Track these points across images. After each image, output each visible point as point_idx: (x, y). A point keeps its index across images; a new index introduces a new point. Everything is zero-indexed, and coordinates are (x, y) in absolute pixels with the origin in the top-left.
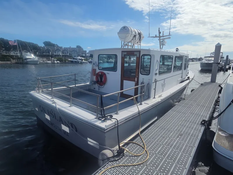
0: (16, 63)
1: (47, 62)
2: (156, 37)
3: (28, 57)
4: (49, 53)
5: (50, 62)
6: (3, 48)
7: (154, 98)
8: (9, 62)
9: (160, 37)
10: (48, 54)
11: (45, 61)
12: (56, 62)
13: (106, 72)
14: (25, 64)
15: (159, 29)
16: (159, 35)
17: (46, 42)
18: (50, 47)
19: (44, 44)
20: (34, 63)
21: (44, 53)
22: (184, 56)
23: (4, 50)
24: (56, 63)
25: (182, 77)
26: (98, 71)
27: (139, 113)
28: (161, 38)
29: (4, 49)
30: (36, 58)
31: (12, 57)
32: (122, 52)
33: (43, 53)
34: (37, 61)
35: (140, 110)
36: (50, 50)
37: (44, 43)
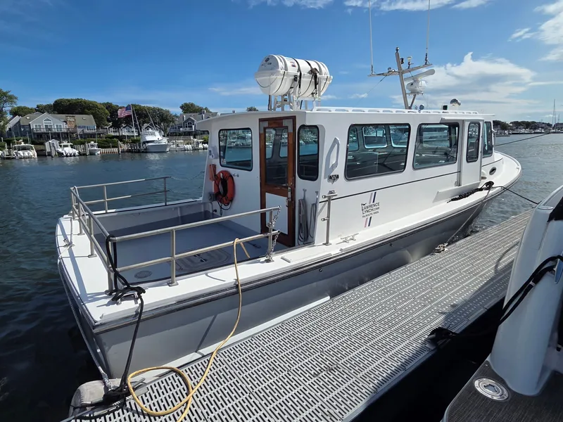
0: (129, 151)
1: (184, 148)
2: (390, 72)
3: (149, 138)
4: (191, 127)
5: (189, 147)
6: (109, 121)
7: (327, 243)
8: (116, 150)
9: (402, 73)
10: (188, 129)
11: (180, 145)
12: (201, 146)
13: (232, 171)
14: (143, 152)
15: (397, 50)
16: (400, 68)
17: (186, 104)
18: (193, 114)
19: (181, 110)
20: (160, 150)
21: (181, 129)
22: (463, 121)
23: (111, 127)
24: (201, 149)
25: (458, 184)
26: (219, 169)
27: (237, 286)
28: (405, 76)
29: (111, 124)
30: (165, 141)
31: (121, 138)
32: (261, 120)
33: (179, 127)
34: (165, 146)
35: (240, 278)
36: (193, 121)
37: (182, 107)
